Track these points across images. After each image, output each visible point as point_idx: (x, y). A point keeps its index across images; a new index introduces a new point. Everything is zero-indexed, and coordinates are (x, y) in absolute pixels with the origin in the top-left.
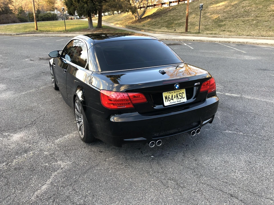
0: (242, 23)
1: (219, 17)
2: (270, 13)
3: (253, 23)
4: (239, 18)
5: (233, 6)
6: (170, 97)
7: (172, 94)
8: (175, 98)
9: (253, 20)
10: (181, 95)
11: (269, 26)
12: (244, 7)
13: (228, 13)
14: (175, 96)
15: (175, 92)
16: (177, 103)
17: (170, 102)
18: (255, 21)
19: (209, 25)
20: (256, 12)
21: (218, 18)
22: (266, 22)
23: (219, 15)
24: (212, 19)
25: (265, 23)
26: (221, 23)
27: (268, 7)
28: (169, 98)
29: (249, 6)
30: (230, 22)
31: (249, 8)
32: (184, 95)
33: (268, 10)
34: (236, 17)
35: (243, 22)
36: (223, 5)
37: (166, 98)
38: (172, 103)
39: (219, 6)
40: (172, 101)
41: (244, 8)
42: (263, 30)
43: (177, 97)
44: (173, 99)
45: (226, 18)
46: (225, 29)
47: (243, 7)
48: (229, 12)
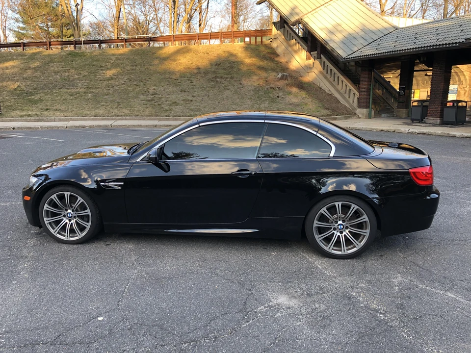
0: (72, 98)
1: (18, 86)
2: (105, 82)
3: (89, 97)
4: (60, 89)
5: (36, 69)
9: (85, 93)
11: (116, 102)
12: (58, 72)
13: (34, 81)
18: (90, 95)
19: (7, 100)
20: (82, 80)
21: (19, 89)
22: (107, 95)
23: (18, 84)
24: (8, 90)
25: (106, 97)
26: (33, 97)
27: (97, 74)
29: (66, 72)
30: (49, 96)
31: (67, 74)
33: (99, 78)
34: (54, 88)
35: (71, 95)
36: (14, 67)
39: (7, 68)
41: (59, 74)
42: (111, 107)
45: (35, 89)
46: (48, 107)
47: (56, 73)
48: (34, 79)
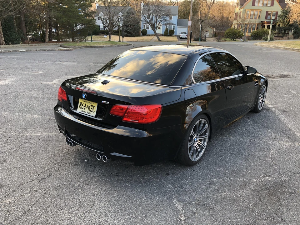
6: (84, 105)
7: (86, 103)
8: (87, 108)
10: (92, 107)
14: (87, 106)
15: (88, 102)
16: (86, 113)
17: (82, 109)
28: (82, 105)
32: (95, 110)
37: (81, 105)
38: (83, 111)
40: (83, 110)
43: (89, 108)
44: (85, 108)
